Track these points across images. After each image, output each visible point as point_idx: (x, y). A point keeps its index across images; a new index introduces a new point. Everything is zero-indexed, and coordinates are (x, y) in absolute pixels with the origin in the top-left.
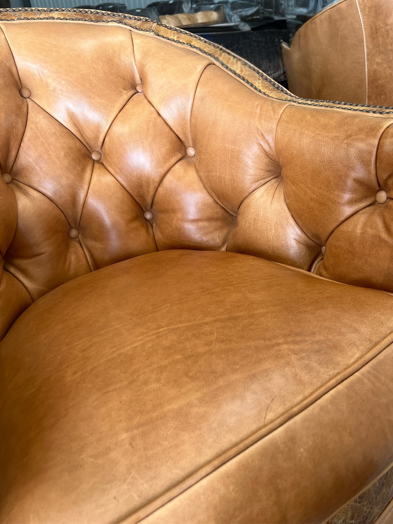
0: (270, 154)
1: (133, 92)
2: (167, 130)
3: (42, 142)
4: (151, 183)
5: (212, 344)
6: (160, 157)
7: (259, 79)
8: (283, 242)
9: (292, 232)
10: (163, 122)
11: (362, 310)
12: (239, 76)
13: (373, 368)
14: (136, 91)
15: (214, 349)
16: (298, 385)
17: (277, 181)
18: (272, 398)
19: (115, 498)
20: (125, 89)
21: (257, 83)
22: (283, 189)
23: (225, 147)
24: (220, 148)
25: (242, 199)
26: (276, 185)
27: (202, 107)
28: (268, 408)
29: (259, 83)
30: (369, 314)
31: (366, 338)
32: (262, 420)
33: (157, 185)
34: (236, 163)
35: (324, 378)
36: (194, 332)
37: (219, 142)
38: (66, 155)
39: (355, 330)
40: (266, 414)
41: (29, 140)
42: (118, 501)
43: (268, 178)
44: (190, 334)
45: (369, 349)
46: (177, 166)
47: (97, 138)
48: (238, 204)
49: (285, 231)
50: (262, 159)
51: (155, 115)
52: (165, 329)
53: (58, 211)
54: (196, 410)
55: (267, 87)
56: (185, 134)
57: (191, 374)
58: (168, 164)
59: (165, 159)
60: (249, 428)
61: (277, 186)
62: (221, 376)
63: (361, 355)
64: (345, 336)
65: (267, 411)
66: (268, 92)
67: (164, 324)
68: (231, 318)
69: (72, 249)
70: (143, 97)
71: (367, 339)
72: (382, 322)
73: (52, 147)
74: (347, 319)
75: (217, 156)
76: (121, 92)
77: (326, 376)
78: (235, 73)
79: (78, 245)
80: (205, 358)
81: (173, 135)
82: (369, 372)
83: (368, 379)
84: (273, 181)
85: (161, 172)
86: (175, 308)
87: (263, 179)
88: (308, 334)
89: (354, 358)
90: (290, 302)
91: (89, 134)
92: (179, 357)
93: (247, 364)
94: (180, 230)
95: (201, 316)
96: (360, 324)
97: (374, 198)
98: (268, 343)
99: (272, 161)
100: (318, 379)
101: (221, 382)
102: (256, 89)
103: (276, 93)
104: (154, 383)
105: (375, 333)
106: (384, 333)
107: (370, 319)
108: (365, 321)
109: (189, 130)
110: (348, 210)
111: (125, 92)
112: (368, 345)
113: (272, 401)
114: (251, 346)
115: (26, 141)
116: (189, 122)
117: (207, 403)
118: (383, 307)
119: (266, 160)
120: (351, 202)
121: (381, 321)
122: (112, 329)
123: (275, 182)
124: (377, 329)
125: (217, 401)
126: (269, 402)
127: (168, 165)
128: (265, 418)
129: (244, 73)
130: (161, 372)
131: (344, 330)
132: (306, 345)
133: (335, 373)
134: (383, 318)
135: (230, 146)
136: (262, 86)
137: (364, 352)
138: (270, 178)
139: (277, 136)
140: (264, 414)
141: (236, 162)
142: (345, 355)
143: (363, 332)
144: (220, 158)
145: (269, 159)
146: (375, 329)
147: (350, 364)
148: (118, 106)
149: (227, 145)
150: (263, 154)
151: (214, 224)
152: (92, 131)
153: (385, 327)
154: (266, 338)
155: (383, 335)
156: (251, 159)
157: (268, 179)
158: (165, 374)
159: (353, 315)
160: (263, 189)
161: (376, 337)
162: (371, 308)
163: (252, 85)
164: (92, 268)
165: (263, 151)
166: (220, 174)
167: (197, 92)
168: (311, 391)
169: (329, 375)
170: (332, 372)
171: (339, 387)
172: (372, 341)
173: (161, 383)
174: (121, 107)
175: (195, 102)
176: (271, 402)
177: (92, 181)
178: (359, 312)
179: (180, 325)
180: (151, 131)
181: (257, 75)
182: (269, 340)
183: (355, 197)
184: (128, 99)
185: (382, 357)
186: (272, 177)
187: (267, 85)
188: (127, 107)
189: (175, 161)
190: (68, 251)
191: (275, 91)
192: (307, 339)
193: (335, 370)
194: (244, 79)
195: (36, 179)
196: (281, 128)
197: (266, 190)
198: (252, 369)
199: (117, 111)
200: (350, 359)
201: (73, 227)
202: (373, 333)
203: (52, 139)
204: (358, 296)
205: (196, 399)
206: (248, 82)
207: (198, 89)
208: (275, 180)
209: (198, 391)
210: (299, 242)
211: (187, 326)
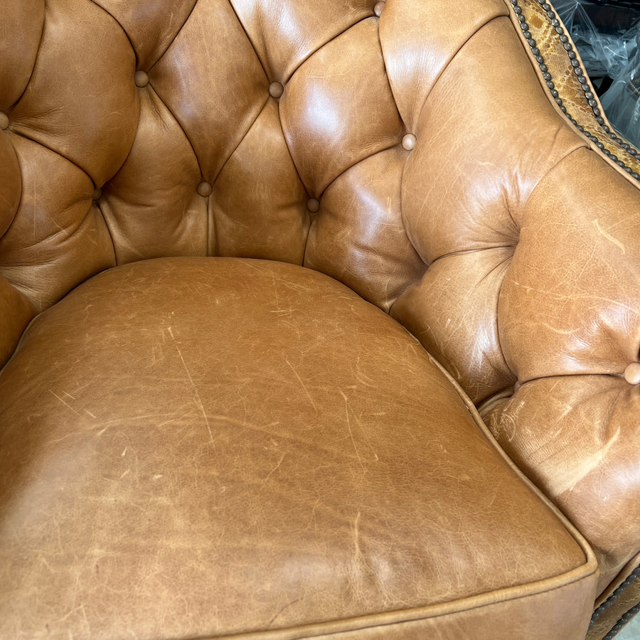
0: (513, 211)
1: (364, 13)
2: (386, 98)
3: (203, 46)
4: (330, 167)
5: (266, 477)
6: (358, 135)
7: (567, 73)
8: (466, 348)
9: (486, 341)
10: (385, 83)
11: (497, 529)
12: (538, 54)
13: (459, 623)
14: (372, 12)
15: (263, 487)
16: (341, 598)
17: (505, 253)
18: (296, 599)
19: (47, 626)
20: (355, 5)
21: (560, 78)
22: (506, 271)
23: (453, 168)
24: (445, 165)
25: (442, 254)
26: (501, 259)
27: (452, 87)
28: (283, 609)
29: (563, 80)
30: (503, 542)
31: (476, 574)
32: (267, 622)
33: (337, 174)
34: (457, 201)
35: (381, 605)
36: (256, 445)
37: (448, 156)
38: (230, 77)
39: (468, 555)
40: (276, 617)
41: (186, 36)
42: (49, 631)
43: (495, 242)
44: (248, 444)
45: (470, 593)
46: (378, 158)
47: (285, 65)
48: (435, 256)
49: (476, 334)
50: (497, 213)
51: (379, 68)
52: (224, 418)
53: (192, 154)
54: (192, 563)
55: (571, 92)
56: (410, 114)
57: (215, 508)
58: (364, 150)
59: (364, 141)
60: (245, 624)
61: (501, 261)
62: (250, 533)
63: (453, 596)
64: (447, 557)
65: (279, 613)
66: (569, 101)
67: (227, 410)
68: (313, 448)
69: (193, 212)
70: (374, 30)
71: (477, 577)
72: (515, 563)
73: (215, 60)
74: (467, 533)
75: (436, 174)
76: (348, 8)
77: (385, 603)
78: (534, 46)
79: (204, 206)
80: (245, 494)
81: (392, 109)
82: (450, 625)
83: (444, 633)
84: (500, 250)
85: (350, 158)
86: (255, 390)
87: (486, 241)
88: (399, 529)
89: (440, 596)
90: (406, 463)
91: (276, 56)
92: (214, 473)
93: (292, 533)
94: (340, 251)
95: (278, 423)
96: (481, 550)
97: (623, 369)
98: (338, 515)
99: (512, 222)
100: (372, 602)
101: (245, 542)
102: (552, 88)
103: (581, 109)
104: (166, 495)
105: (493, 575)
106: (507, 579)
107: (500, 550)
108: (492, 548)
109: (418, 111)
110: (572, 366)
111: (353, 10)
112: (472, 585)
113: (294, 602)
114: (312, 509)
115: (183, 36)
116: (423, 99)
117: (212, 561)
118: (531, 539)
119: (504, 217)
120: (583, 357)
121: (514, 559)
122: (165, 380)
123: (502, 254)
124: (500, 570)
125: (225, 566)
126: (289, 603)
127: (364, 152)
128: (272, 621)
129: (548, 52)
130: (183, 484)
131: (453, 548)
132: (386, 545)
133: (402, 606)
134: (519, 556)
135: (460, 170)
136: (564, 87)
137: (460, 595)
138: (497, 244)
139: (536, 190)
140: (274, 616)
141: (457, 198)
142: (430, 585)
143: (477, 565)
144: (439, 180)
145: (509, 217)
146: (498, 568)
147: (431, 602)
148: (333, 30)
149: (457, 166)
150: (502, 207)
151: (389, 265)
152: (281, 53)
153: (514, 571)
154: (339, 506)
155: (503, 582)
156: (482, 205)
157: (493, 245)
158: (184, 491)
159: (479, 531)
160: (478, 254)
161: (491, 581)
162: (512, 533)
163: (549, 80)
164: (210, 250)
165: (505, 202)
166: (428, 202)
167: (455, 58)
168: (353, 614)
169: (392, 604)
170: (397, 602)
171: (395, 626)
172: (482, 584)
173: (174, 502)
174: (336, 33)
175: (445, 74)
176: (292, 603)
177: (252, 130)
178: (491, 530)
179: (244, 424)
180: (361, 91)
181: (567, 63)
182: (342, 512)
183: (593, 353)
184: (351, 23)
185: (481, 614)
186: (502, 244)
187: (575, 88)
188: (345, 36)
189: (378, 149)
190: (186, 211)
191: (581, 105)
192: (393, 536)
193: (403, 600)
194: (542, 63)
195: (177, 98)
196: (548, 183)
197: (482, 259)
198: (294, 544)
199: (327, 36)
200: (434, 594)
201: (207, 180)
202: (490, 572)
203: (219, 48)
204: (508, 503)
205: (203, 549)
206: (545, 71)
207: (460, 53)
208: (503, 251)
209: (210, 538)
210: (488, 360)
211: (251, 430)
